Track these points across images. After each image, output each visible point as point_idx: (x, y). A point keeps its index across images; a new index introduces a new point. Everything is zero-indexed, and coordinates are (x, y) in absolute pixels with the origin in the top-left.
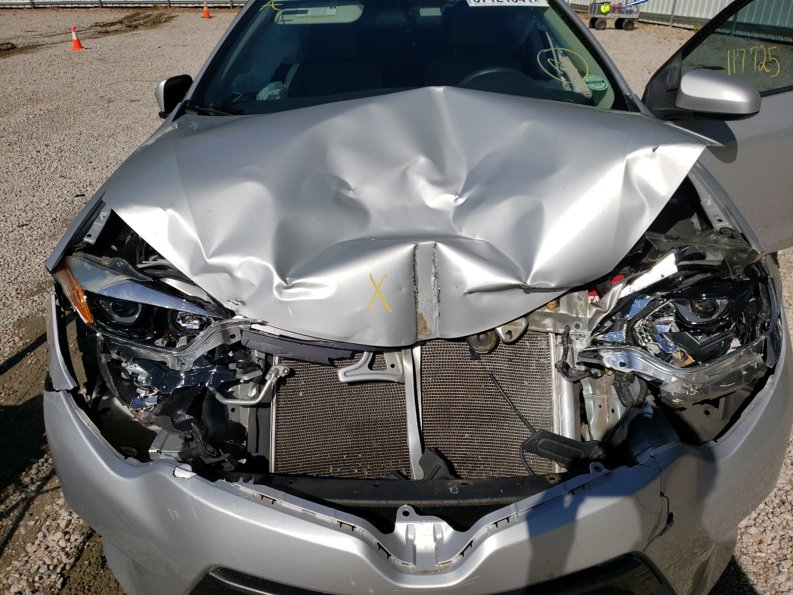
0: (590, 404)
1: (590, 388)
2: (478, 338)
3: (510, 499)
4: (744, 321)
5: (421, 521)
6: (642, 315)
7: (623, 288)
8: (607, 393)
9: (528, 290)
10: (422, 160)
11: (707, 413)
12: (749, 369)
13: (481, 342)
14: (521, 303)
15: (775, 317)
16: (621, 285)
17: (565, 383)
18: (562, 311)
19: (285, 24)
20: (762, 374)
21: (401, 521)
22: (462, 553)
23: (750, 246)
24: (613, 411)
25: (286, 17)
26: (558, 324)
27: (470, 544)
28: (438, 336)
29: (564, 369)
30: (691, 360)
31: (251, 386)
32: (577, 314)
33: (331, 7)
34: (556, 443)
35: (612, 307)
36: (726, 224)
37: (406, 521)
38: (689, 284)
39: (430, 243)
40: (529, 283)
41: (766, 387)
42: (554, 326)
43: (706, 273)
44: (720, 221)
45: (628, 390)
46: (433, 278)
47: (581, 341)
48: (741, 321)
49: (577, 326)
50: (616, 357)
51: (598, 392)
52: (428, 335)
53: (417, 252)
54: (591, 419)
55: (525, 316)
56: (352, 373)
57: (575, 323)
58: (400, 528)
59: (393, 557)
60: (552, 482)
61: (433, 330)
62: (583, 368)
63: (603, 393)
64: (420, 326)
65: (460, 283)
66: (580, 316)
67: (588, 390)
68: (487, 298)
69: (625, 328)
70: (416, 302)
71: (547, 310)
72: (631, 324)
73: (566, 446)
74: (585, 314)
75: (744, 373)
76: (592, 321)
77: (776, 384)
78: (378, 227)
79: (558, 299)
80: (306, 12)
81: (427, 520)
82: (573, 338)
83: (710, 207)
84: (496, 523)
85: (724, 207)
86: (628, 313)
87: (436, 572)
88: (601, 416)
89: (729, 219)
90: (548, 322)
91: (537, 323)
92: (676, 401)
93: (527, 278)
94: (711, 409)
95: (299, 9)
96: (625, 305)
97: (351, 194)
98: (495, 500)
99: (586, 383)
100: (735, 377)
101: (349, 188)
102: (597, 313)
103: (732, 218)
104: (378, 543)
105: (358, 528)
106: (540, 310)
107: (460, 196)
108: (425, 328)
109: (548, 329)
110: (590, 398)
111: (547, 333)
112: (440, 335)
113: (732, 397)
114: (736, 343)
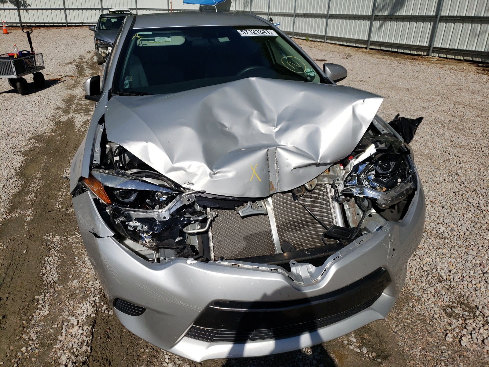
0: (348, 213)
1: (347, 206)
2: (297, 189)
3: (332, 252)
4: (400, 171)
5: (301, 265)
6: (363, 172)
7: (355, 161)
8: (354, 207)
9: (318, 165)
10: (255, 112)
11: (392, 212)
12: (407, 190)
13: (299, 192)
14: (315, 171)
15: (412, 167)
16: (354, 160)
17: (336, 205)
18: (331, 173)
19: (143, 46)
20: (411, 192)
21: (293, 266)
22: (322, 275)
23: (398, 139)
24: (358, 214)
25: (143, 43)
26: (330, 180)
27: (325, 270)
28: (279, 191)
29: (335, 199)
30: (385, 189)
31: (197, 224)
32: (338, 174)
33: (167, 37)
34: (340, 230)
35: (351, 170)
36: (385, 131)
37: (294, 266)
38: (378, 157)
39: (274, 148)
40: (318, 161)
41: (415, 196)
42: (328, 181)
43: (382, 153)
44: (383, 130)
45: (363, 205)
46: (276, 164)
47: (340, 186)
48: (399, 171)
49: (338, 180)
50: (357, 190)
51: (350, 208)
52: (274, 191)
53: (269, 152)
54: (349, 220)
55: (316, 178)
56: (245, 211)
57: (337, 178)
58: (293, 269)
59: (295, 281)
60: (345, 244)
61: (276, 189)
62: (344, 197)
63: (352, 208)
64: (271, 187)
65: (288, 165)
66: (339, 175)
67: (346, 207)
68: (301, 170)
69: (356, 179)
70: (269, 176)
71: (325, 174)
72: (359, 176)
73: (344, 231)
74: (341, 174)
75: (405, 192)
76: (344, 176)
77: (418, 194)
78: (243, 144)
79: (329, 169)
80: (154, 40)
81: (304, 265)
82: (337, 185)
83: (377, 125)
84: (334, 259)
85: (383, 124)
86: (357, 172)
87: (313, 284)
88: (353, 217)
89: (386, 129)
90: (325, 179)
91: (321, 180)
92: (383, 206)
93: (317, 159)
94: (393, 210)
95: (150, 38)
96: (356, 168)
97: (227, 130)
98: (326, 254)
99: (345, 204)
100: (402, 194)
101: (226, 127)
102: (346, 173)
103: (388, 129)
104: (288, 276)
105: (279, 270)
106: (322, 174)
107: (276, 127)
108: (273, 188)
109: (326, 182)
110: (348, 210)
111: (325, 184)
112: (280, 190)
113: (400, 204)
114: (399, 180)
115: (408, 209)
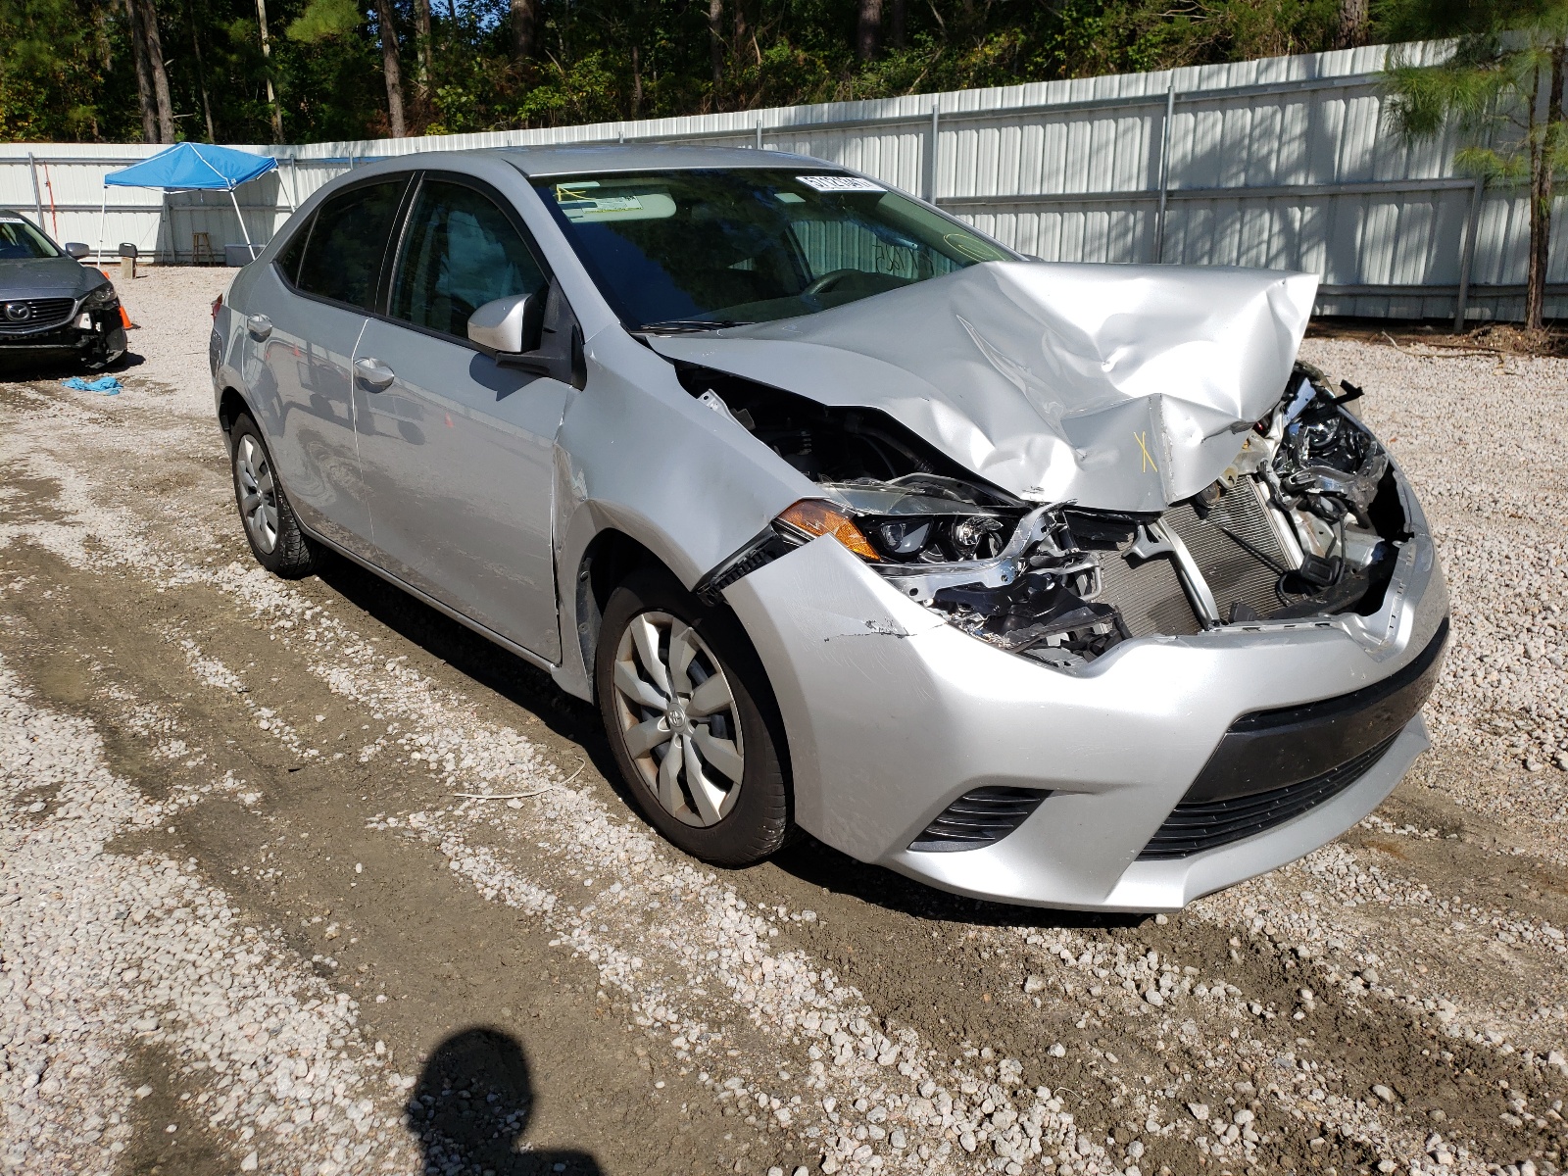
0: (1302, 532)
1: (1298, 517)
2: (1209, 491)
7: (1282, 417)
13: (1213, 496)
24: (1322, 532)
26: (1252, 464)
32: (1263, 450)
35: (1281, 438)
40: (1241, 418)
42: (1250, 467)
46: (1163, 435)
49: (1266, 462)
53: (1150, 406)
54: (1309, 545)
57: (1263, 459)
62: (1287, 498)
63: (1307, 520)
65: (1192, 431)
67: (1297, 520)
68: (1214, 443)
71: (1244, 451)
74: (1268, 449)
80: (594, 205)
88: (1312, 541)
90: (1245, 463)
93: (1237, 414)
99: (1292, 510)
107: (1106, 361)
109: (1247, 471)
110: (1301, 526)
111: (1246, 476)
115: (1401, 509)
